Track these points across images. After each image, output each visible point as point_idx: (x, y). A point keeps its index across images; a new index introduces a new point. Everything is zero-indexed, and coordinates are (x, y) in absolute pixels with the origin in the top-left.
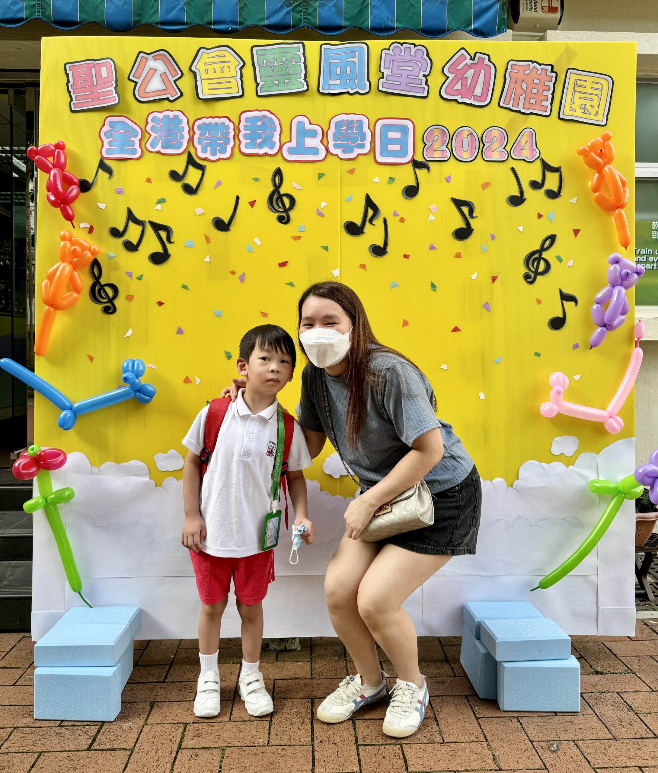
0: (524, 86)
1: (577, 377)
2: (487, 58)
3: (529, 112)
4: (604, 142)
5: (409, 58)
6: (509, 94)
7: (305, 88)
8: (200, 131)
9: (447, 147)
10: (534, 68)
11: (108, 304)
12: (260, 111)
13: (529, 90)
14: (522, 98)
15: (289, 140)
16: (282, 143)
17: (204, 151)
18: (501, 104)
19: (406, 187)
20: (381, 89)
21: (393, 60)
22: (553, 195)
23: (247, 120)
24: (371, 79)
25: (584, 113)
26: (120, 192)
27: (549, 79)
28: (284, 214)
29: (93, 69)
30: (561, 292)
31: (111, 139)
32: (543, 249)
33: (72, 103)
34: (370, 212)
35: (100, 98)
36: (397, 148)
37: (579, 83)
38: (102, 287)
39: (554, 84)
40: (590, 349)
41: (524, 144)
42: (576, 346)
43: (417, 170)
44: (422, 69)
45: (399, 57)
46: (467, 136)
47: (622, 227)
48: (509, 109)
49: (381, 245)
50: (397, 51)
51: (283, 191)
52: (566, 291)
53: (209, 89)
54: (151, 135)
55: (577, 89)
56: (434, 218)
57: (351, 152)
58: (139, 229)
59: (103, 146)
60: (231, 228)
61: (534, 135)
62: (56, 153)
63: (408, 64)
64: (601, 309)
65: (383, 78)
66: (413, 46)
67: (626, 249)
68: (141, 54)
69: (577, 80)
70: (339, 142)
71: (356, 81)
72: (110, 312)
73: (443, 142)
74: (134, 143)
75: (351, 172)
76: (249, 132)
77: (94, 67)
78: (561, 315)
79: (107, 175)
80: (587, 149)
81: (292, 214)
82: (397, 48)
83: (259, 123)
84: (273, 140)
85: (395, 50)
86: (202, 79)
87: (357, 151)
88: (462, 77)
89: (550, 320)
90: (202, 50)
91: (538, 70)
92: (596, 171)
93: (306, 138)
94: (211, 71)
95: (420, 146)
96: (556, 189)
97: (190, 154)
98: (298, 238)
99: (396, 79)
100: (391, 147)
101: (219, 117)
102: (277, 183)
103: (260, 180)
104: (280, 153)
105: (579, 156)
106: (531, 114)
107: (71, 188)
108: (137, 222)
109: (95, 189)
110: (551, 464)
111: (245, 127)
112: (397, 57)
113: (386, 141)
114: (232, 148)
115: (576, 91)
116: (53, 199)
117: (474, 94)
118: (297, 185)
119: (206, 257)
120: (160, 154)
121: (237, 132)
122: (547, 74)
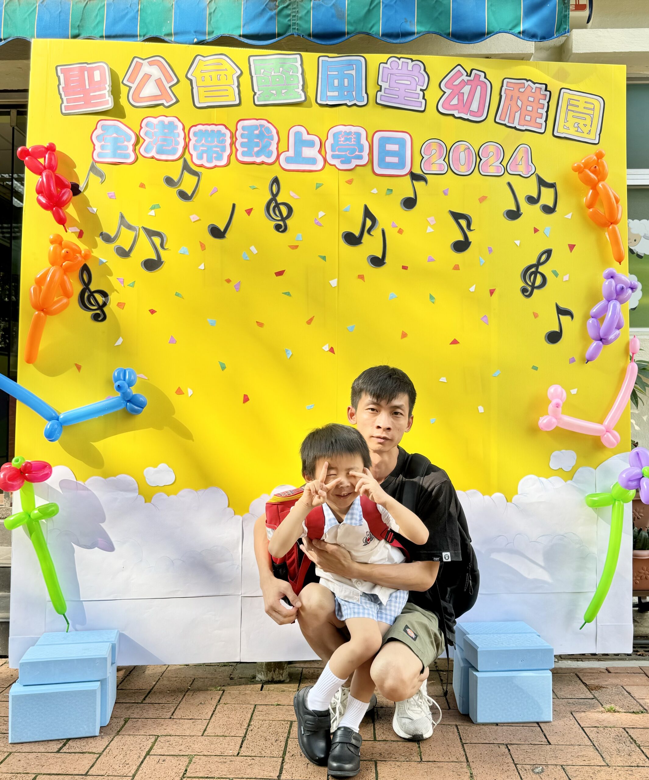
0: (519, 103)
1: (574, 391)
2: (483, 74)
3: (524, 129)
4: (598, 159)
5: (406, 72)
6: (505, 111)
7: (303, 99)
8: (195, 138)
9: (444, 160)
10: (529, 86)
11: (98, 312)
12: (257, 120)
13: (524, 107)
14: (517, 115)
15: (287, 150)
16: (280, 153)
17: (200, 157)
18: (497, 120)
19: (404, 198)
20: (378, 101)
21: (391, 74)
22: (548, 210)
23: (243, 128)
24: (368, 92)
25: (577, 131)
26: (112, 196)
27: (543, 97)
28: (281, 223)
29: (86, 73)
30: (557, 306)
31: (103, 143)
32: (539, 263)
33: (63, 106)
34: (369, 223)
35: (92, 102)
36: (395, 160)
37: (572, 102)
38: (92, 294)
39: (548, 102)
40: (586, 363)
41: (519, 159)
42: (572, 360)
43: (414, 182)
44: (419, 83)
45: (397, 71)
46: (464, 151)
47: (616, 241)
48: (505, 125)
49: (380, 256)
50: (394, 65)
51: (280, 199)
52: (562, 305)
53: (205, 97)
54: (145, 140)
55: (570, 108)
56: (432, 230)
57: (350, 162)
58: (132, 234)
59: (94, 149)
60: (227, 235)
61: (529, 152)
62: (47, 156)
63: (406, 78)
64: (597, 324)
65: (380, 91)
66: (410, 61)
67: (620, 263)
68: (136, 59)
69: (570, 99)
70: (337, 153)
71: (354, 93)
72: (100, 319)
73: (440, 155)
74: (127, 148)
75: (350, 182)
76: (246, 140)
77: (87, 71)
78: (557, 329)
79: (99, 179)
80: (582, 165)
81: (288, 222)
82: (394, 62)
83: (257, 132)
84: (270, 148)
85: (393, 64)
86: (198, 87)
87: (355, 162)
88: (459, 92)
89: (547, 333)
90: (199, 57)
91: (533, 89)
92: (590, 187)
93: (304, 149)
94: (207, 79)
95: (417, 158)
96: (551, 205)
97: (185, 161)
98: (296, 247)
99: (394, 92)
100: (389, 159)
101: (216, 125)
102: (275, 192)
103: (256, 188)
104: (277, 162)
105: (574, 172)
106: (527, 130)
107: (63, 191)
108: (130, 227)
109: (86, 193)
110: (550, 479)
111: (242, 136)
112: (395, 71)
113: (384, 153)
114: (228, 156)
115: (569, 110)
116: (44, 202)
117: (470, 109)
118: (294, 194)
119: (201, 264)
120: (154, 159)
121: (234, 139)
122: (542, 93)
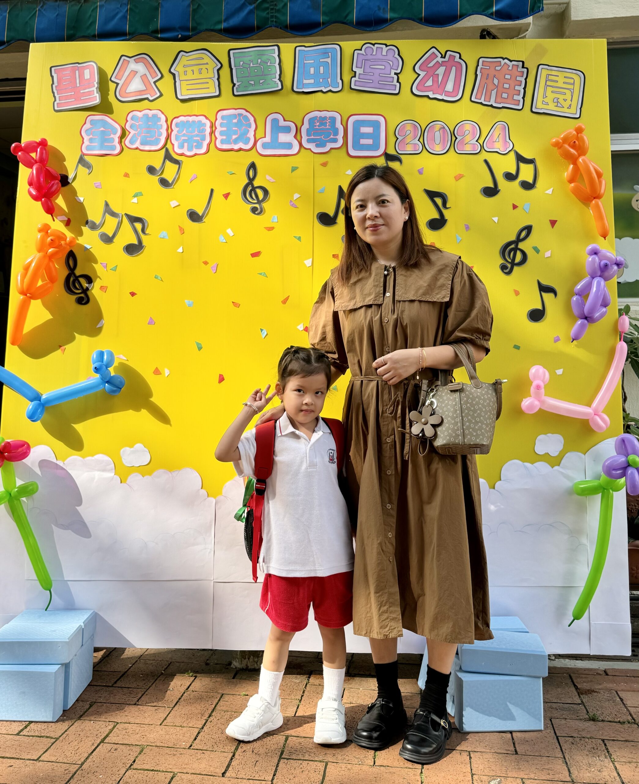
0: (496, 81)
1: (560, 372)
2: (458, 55)
3: (501, 106)
4: (578, 133)
5: (381, 57)
6: (480, 89)
8: (178, 129)
9: (419, 140)
10: (505, 64)
11: (82, 295)
12: (236, 109)
13: (501, 85)
14: (494, 93)
15: (264, 136)
16: (257, 139)
17: (181, 146)
18: (473, 99)
20: (353, 87)
21: (365, 60)
22: (527, 186)
23: (223, 118)
24: (343, 78)
25: (557, 106)
26: (98, 186)
27: (520, 74)
28: (257, 206)
29: (77, 72)
30: (539, 283)
31: (91, 136)
32: (519, 240)
33: (56, 103)
35: (82, 98)
36: (370, 142)
37: (551, 77)
38: (77, 278)
39: (526, 79)
40: (572, 342)
41: (496, 137)
42: (557, 339)
44: (393, 67)
46: (439, 130)
47: (599, 216)
48: (481, 103)
50: (369, 51)
52: (544, 282)
53: (187, 90)
54: (130, 133)
55: (549, 83)
57: (324, 146)
58: (116, 221)
59: (83, 143)
60: (205, 219)
61: (507, 129)
62: (39, 150)
63: (380, 63)
64: (581, 301)
65: (355, 76)
66: (385, 46)
67: (605, 238)
68: (123, 58)
69: (549, 75)
70: (312, 137)
71: (329, 80)
72: (83, 302)
73: (415, 135)
74: (113, 140)
75: (324, 164)
76: (225, 129)
77: (78, 70)
78: (540, 307)
79: (87, 171)
80: (561, 141)
81: (264, 205)
82: (370, 48)
83: (235, 121)
84: (248, 136)
85: (367, 50)
86: (181, 81)
87: (330, 146)
88: (434, 74)
89: (529, 311)
90: (182, 53)
91: (509, 66)
92: (570, 162)
93: (280, 134)
94: (190, 73)
95: (392, 140)
96: (531, 181)
97: (167, 150)
98: (270, 229)
99: (368, 77)
100: (363, 141)
101: (197, 116)
102: (251, 176)
103: (233, 174)
104: (255, 147)
105: (554, 148)
106: (504, 107)
107: (53, 183)
108: (114, 214)
109: (72, 184)
110: (536, 464)
111: (221, 125)
112: (369, 57)
113: (358, 136)
114: (207, 144)
115: (548, 86)
116: (34, 193)
117: (445, 90)
118: (271, 178)
119: (179, 248)
120: (138, 150)
121: (214, 129)
122: (519, 70)
